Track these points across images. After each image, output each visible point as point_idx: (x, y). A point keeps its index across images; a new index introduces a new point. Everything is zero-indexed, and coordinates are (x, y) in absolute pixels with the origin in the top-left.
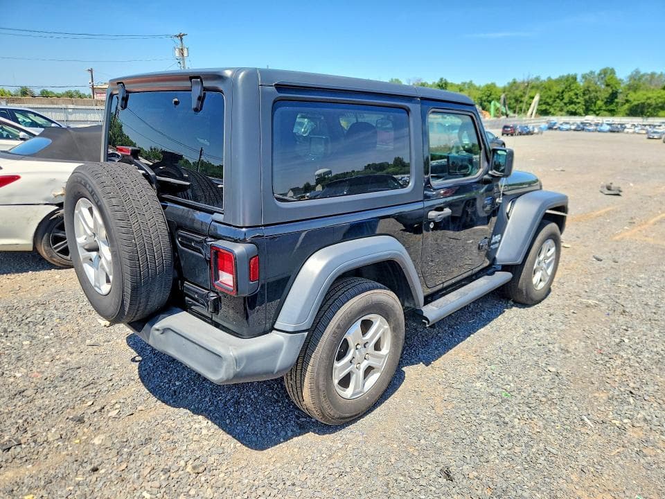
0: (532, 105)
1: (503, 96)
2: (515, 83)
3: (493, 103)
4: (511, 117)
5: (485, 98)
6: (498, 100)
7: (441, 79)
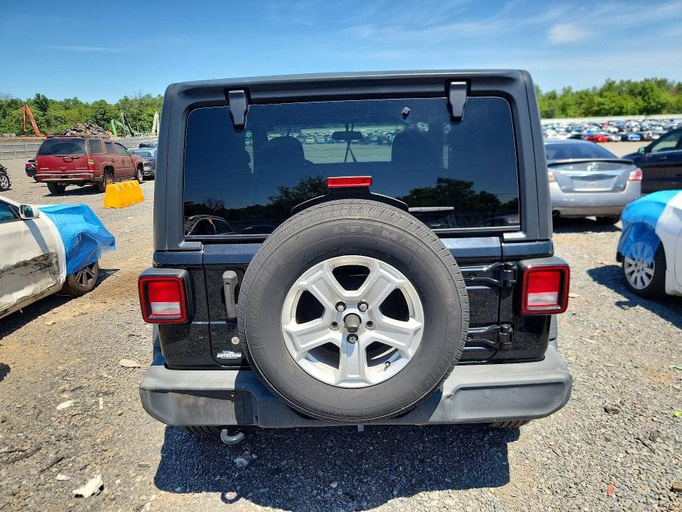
0: (154, 123)
1: (122, 114)
2: (126, 99)
3: (112, 121)
4: (136, 135)
5: (99, 117)
6: (117, 117)
7: (38, 96)
